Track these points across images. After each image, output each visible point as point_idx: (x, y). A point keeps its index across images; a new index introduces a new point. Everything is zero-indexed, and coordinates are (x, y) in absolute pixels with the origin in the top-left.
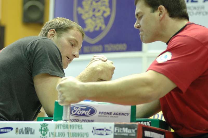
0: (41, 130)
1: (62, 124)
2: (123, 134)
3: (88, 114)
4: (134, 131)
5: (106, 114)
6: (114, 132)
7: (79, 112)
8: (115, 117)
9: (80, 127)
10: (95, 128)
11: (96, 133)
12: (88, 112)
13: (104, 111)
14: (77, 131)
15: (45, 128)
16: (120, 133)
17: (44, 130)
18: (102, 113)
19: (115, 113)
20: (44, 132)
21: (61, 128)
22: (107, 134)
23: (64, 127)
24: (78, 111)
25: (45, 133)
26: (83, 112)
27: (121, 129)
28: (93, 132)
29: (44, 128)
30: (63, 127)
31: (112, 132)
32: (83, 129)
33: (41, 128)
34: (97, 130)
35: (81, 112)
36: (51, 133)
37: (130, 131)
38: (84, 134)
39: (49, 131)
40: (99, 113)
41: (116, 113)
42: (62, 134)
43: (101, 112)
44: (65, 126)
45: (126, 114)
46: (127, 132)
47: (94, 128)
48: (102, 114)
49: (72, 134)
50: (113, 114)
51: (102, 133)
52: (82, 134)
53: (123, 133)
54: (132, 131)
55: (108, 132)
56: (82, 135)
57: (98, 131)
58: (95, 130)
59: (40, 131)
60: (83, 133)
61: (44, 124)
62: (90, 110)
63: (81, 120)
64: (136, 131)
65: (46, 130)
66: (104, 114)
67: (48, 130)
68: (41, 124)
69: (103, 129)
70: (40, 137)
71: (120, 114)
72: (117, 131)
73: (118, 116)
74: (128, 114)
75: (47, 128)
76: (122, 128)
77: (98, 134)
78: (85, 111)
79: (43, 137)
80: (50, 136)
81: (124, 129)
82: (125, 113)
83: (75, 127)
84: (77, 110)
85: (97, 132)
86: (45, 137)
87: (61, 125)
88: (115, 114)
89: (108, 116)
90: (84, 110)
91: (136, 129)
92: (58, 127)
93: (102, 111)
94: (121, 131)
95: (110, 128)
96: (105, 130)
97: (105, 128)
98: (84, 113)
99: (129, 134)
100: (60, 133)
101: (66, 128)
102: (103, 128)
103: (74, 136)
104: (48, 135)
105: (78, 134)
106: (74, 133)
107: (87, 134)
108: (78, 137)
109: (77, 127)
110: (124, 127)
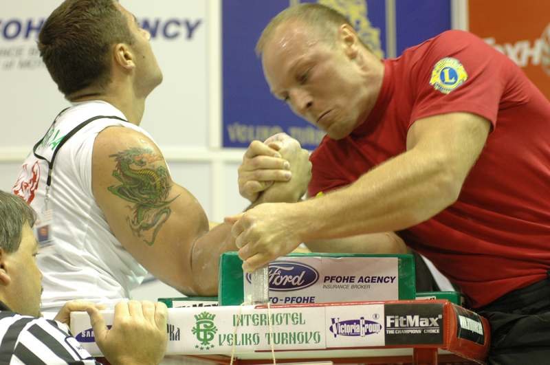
0: (197, 331)
1: (253, 314)
2: (407, 332)
3: (298, 283)
4: (434, 321)
5: (340, 281)
6: (386, 328)
7: (278, 281)
8: (361, 287)
9: (299, 320)
10: (336, 321)
11: (341, 331)
12: (300, 278)
13: (337, 275)
14: (290, 328)
15: (209, 325)
17: (205, 331)
18: (332, 278)
19: (362, 278)
20: (205, 336)
21: (248, 324)
22: (368, 333)
23: (256, 321)
24: (275, 276)
25: (209, 337)
26: (288, 278)
27: (402, 319)
28: (331, 329)
29: (205, 326)
30: (254, 320)
31: (381, 327)
32: (304, 323)
33: (198, 326)
34: (342, 323)
35: (282, 279)
36: (225, 336)
37: (424, 323)
38: (309, 337)
39: (218, 333)
40: (325, 280)
41: (364, 277)
42: (251, 338)
43: (329, 277)
44: (259, 318)
45: (387, 280)
46: (417, 325)
47: (333, 320)
48: (331, 282)
49: (277, 335)
51: (357, 331)
52: (304, 334)
53: (409, 327)
54: (430, 322)
55: (371, 327)
56: (303, 336)
57: (345, 326)
58: (337, 324)
59: (194, 333)
60: (306, 333)
61: (205, 315)
62: (304, 272)
63: (284, 299)
65: (210, 330)
67: (215, 330)
68: (196, 316)
69: (358, 322)
70: (197, 347)
71: (373, 280)
72: (393, 325)
74: (392, 280)
75: (212, 324)
76: (405, 317)
77: (347, 334)
78: (291, 277)
79: (203, 346)
80: (220, 344)
81: (409, 317)
82: (384, 276)
83: (284, 320)
84: (273, 275)
85: (343, 329)
86: (207, 346)
87: (248, 316)
88: (361, 280)
90: (288, 273)
91: (440, 316)
92: (242, 321)
93: (330, 275)
94: (402, 325)
96: (362, 322)
97: (362, 318)
98: (290, 281)
99: (423, 329)
100: (246, 335)
101: (261, 324)
102: (358, 318)
103: (283, 343)
104: (215, 342)
105: (294, 337)
106: (283, 334)
107: (316, 336)
108: (295, 343)
109: (290, 319)
110: (409, 315)
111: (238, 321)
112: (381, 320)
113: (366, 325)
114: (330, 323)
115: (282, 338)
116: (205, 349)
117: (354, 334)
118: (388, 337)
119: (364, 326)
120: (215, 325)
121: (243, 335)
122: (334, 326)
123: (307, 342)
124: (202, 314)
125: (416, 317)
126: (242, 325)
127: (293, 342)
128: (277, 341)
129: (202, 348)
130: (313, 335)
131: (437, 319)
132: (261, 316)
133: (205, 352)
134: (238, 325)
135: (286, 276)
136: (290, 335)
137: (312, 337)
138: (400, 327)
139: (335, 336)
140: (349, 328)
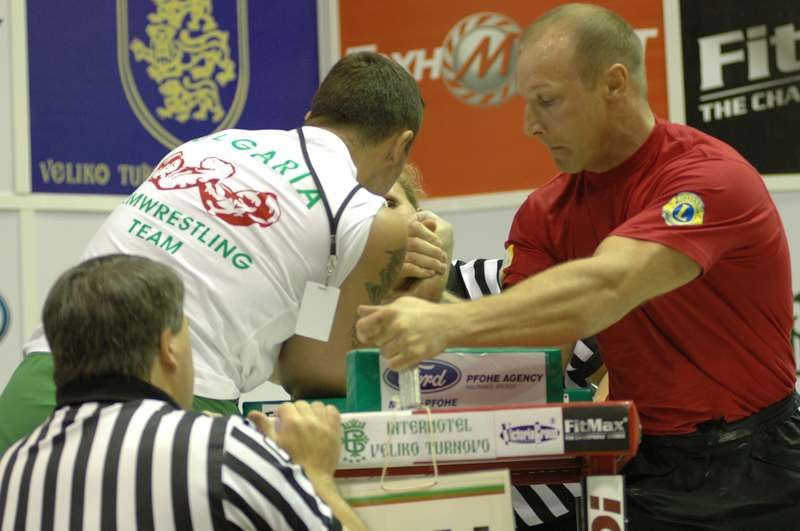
0: (345, 441)
1: (410, 420)
2: (589, 437)
3: (439, 384)
4: (619, 425)
5: (484, 381)
6: (565, 434)
8: (507, 386)
9: (463, 427)
10: (507, 427)
11: (513, 438)
12: (441, 378)
13: (480, 374)
14: (455, 436)
15: (358, 434)
16: (580, 433)
17: (354, 441)
18: (475, 378)
19: (506, 376)
20: (355, 446)
21: (404, 432)
22: (544, 439)
23: (414, 429)
25: (359, 447)
26: (428, 379)
27: (583, 423)
28: (502, 436)
29: (355, 436)
30: (411, 427)
31: (559, 433)
32: (471, 430)
33: (346, 436)
34: (515, 429)
36: (378, 446)
37: (608, 427)
38: (476, 444)
39: (370, 443)
40: (468, 379)
41: (509, 375)
42: (410, 448)
43: (472, 376)
44: (418, 425)
45: (533, 378)
46: (600, 429)
47: (504, 427)
48: (474, 381)
49: (439, 444)
50: (501, 378)
51: (531, 438)
52: (471, 443)
53: (591, 432)
54: (614, 426)
55: (547, 434)
56: (469, 445)
57: (517, 432)
58: (508, 431)
60: (473, 442)
61: (354, 423)
62: (444, 372)
64: (625, 425)
65: (361, 439)
66: (481, 381)
67: (366, 440)
68: (343, 425)
69: (532, 428)
70: (347, 460)
71: (519, 378)
72: (572, 430)
73: (515, 382)
74: (540, 377)
75: (363, 433)
76: (586, 420)
77: (520, 442)
78: (431, 377)
79: (354, 459)
80: (373, 455)
81: (590, 421)
82: (531, 374)
83: (447, 427)
85: (516, 435)
86: (359, 458)
87: (404, 423)
88: (506, 378)
89: (492, 386)
90: (428, 372)
91: (625, 420)
92: (397, 429)
93: (474, 374)
94: (583, 430)
95: (553, 421)
96: (537, 428)
97: (537, 423)
98: (430, 382)
99: (607, 434)
100: (403, 445)
101: (421, 432)
102: (531, 423)
103: (446, 452)
104: (366, 453)
105: (459, 446)
106: (446, 443)
107: (485, 444)
108: (460, 452)
109: (454, 426)
110: (590, 417)
111: (393, 428)
112: (558, 425)
113: (543, 431)
114: (500, 430)
115: (446, 447)
116: (355, 462)
117: (528, 441)
118: (567, 443)
119: (539, 431)
120: (366, 434)
121: (399, 445)
122: (505, 433)
123: (474, 451)
124: (351, 422)
125: (599, 421)
126: (398, 433)
127: (457, 451)
128: (439, 450)
129: (351, 461)
130: (482, 443)
131: (622, 423)
132: (420, 423)
133: (355, 466)
134: (393, 432)
135: (426, 376)
136: (455, 444)
137: (480, 447)
138: (580, 432)
139: (507, 443)
140: (522, 435)
